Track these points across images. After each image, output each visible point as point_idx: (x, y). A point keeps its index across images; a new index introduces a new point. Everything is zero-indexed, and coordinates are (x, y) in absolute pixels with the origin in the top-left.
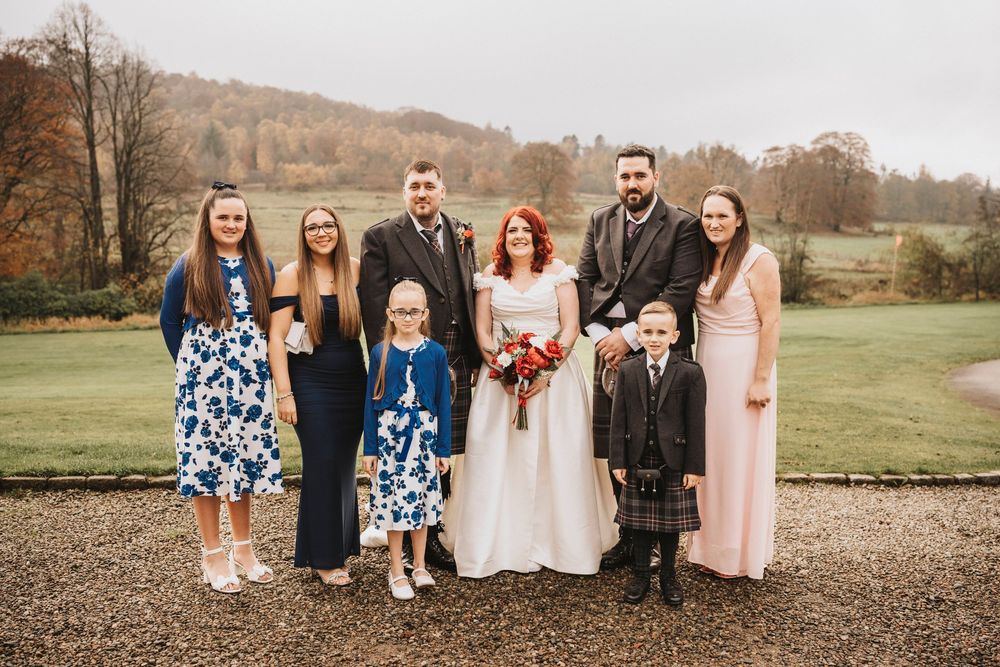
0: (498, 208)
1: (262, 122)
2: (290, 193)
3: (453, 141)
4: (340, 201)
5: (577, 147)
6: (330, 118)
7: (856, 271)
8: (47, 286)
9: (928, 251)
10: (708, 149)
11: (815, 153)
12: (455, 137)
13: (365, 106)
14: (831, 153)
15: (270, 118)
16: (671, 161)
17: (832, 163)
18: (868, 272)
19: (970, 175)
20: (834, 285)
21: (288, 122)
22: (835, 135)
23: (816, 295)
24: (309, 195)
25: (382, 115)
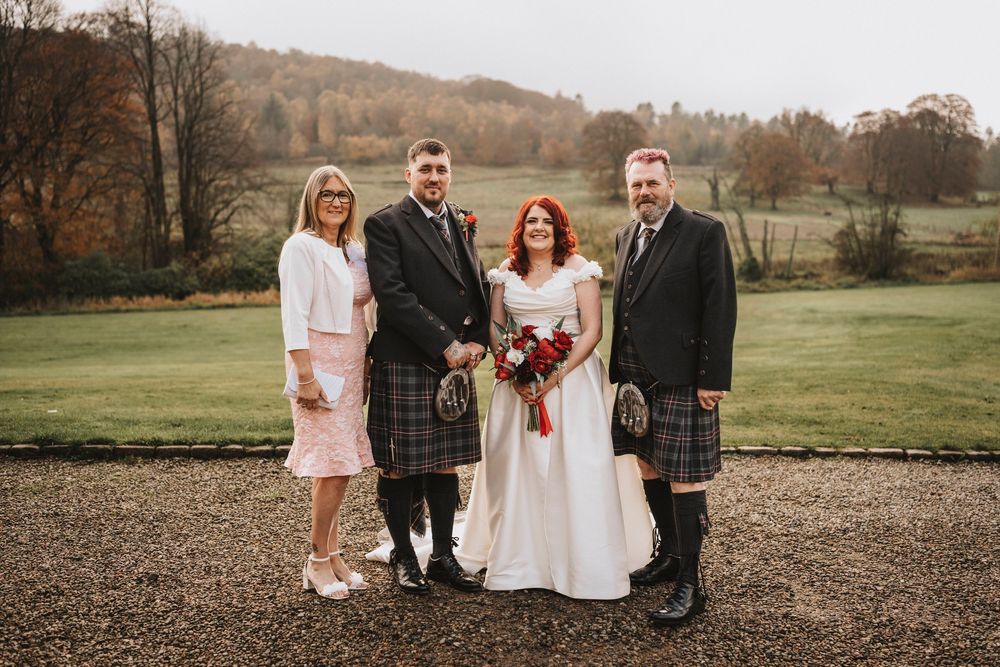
0: (569, 180)
1: (324, 92)
3: (522, 110)
5: (653, 115)
6: (393, 88)
7: (954, 244)
8: (110, 264)
10: (793, 115)
11: (911, 117)
12: (523, 106)
13: (429, 75)
14: (929, 117)
15: (331, 89)
16: (753, 128)
17: (930, 128)
20: (930, 260)
21: (350, 93)
22: (934, 97)
23: (910, 271)
24: (373, 168)
25: (447, 84)
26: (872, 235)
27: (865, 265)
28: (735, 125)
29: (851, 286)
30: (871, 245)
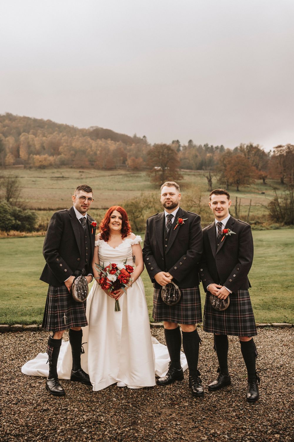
0: (140, 177)
1: (23, 134)
2: (36, 170)
3: (118, 143)
4: (61, 174)
5: (179, 146)
6: (56, 132)
10: (245, 146)
12: (118, 141)
13: (73, 126)
15: (26, 133)
16: (227, 153)
21: (35, 134)
24: (46, 171)
25: (82, 130)
26: (286, 204)
27: (283, 218)
28: (218, 150)
29: (277, 228)
30: (286, 209)
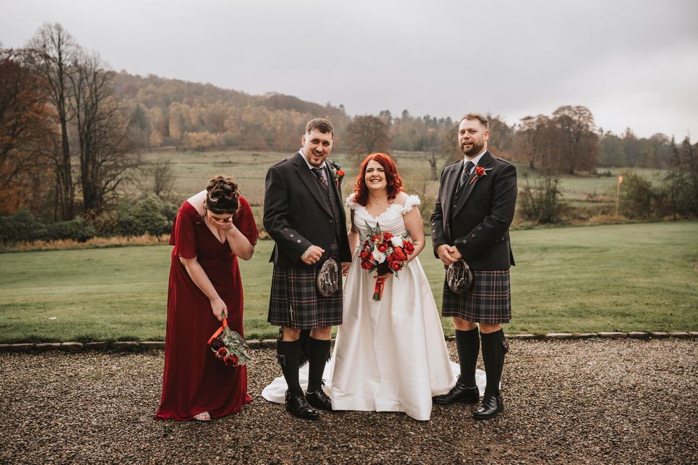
1: (173, 103)
2: (193, 153)
3: (305, 115)
4: (227, 158)
5: (390, 118)
6: (219, 101)
7: (588, 201)
8: (33, 219)
9: (640, 187)
11: (555, 121)
12: (305, 113)
14: (566, 120)
15: (177, 101)
17: (567, 127)
18: (596, 202)
19: (660, 134)
20: (576, 211)
21: (190, 104)
22: (569, 108)
23: (564, 218)
24: (206, 153)
25: (255, 98)
26: (541, 195)
27: (537, 214)
28: (443, 125)
29: (529, 228)
30: (540, 202)
